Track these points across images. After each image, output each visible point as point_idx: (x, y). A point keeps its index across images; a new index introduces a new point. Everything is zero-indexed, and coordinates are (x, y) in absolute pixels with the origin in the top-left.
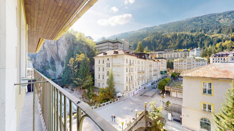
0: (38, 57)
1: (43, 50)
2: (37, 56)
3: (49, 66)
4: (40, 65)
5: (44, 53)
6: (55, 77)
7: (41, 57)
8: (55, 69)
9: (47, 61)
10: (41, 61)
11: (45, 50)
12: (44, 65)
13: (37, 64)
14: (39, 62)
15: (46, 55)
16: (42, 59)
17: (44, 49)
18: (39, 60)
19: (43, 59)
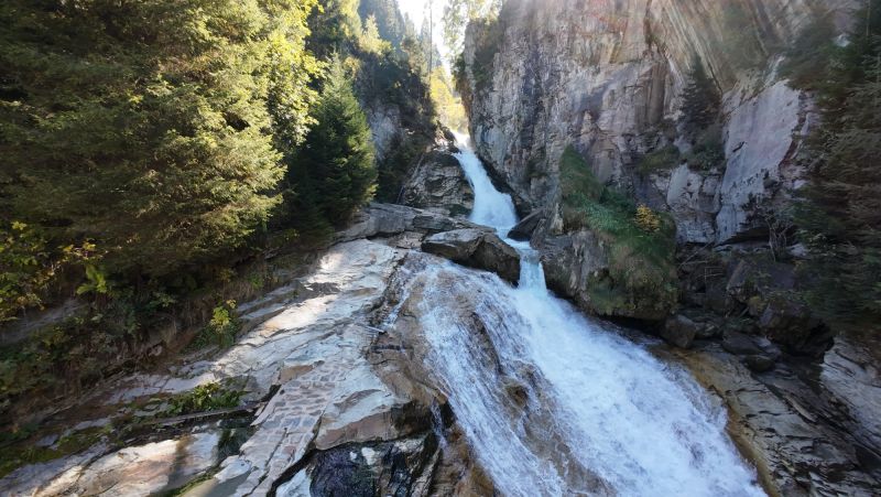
0: (612, 101)
1: (645, 53)
2: (606, 96)
3: (676, 151)
4: (622, 150)
5: (647, 68)
6: (714, 225)
7: (627, 96)
8: (722, 157)
9: (667, 125)
10: (631, 123)
11: (654, 48)
12: (641, 150)
13: (607, 145)
14: (617, 130)
15: (662, 85)
16: (631, 114)
17: (649, 41)
18: (618, 122)
19: (638, 109)
